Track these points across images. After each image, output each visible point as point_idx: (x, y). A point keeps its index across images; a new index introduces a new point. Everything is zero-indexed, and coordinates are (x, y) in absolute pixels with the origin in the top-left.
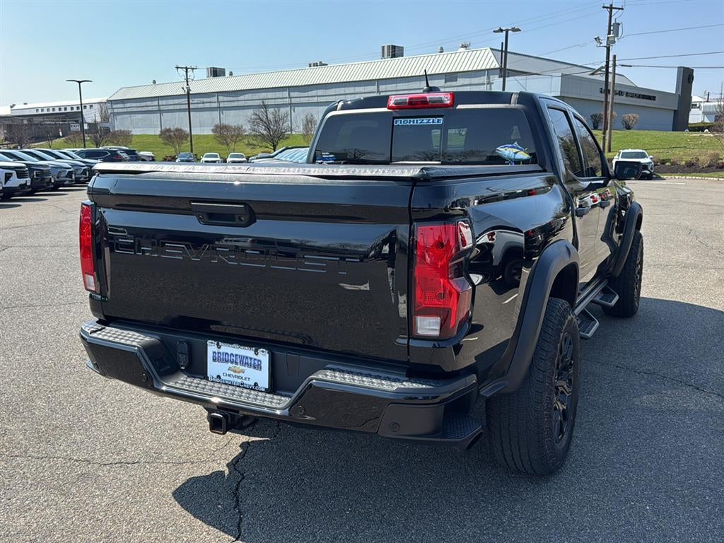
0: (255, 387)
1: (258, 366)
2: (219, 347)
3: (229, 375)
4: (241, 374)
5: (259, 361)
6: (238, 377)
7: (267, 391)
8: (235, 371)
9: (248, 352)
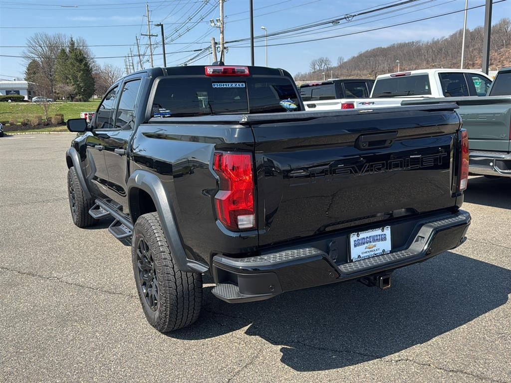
0: (384, 253)
1: (384, 239)
2: (358, 235)
3: (366, 252)
4: (373, 249)
5: (385, 234)
6: (372, 251)
7: (391, 252)
8: (369, 248)
9: (378, 232)
